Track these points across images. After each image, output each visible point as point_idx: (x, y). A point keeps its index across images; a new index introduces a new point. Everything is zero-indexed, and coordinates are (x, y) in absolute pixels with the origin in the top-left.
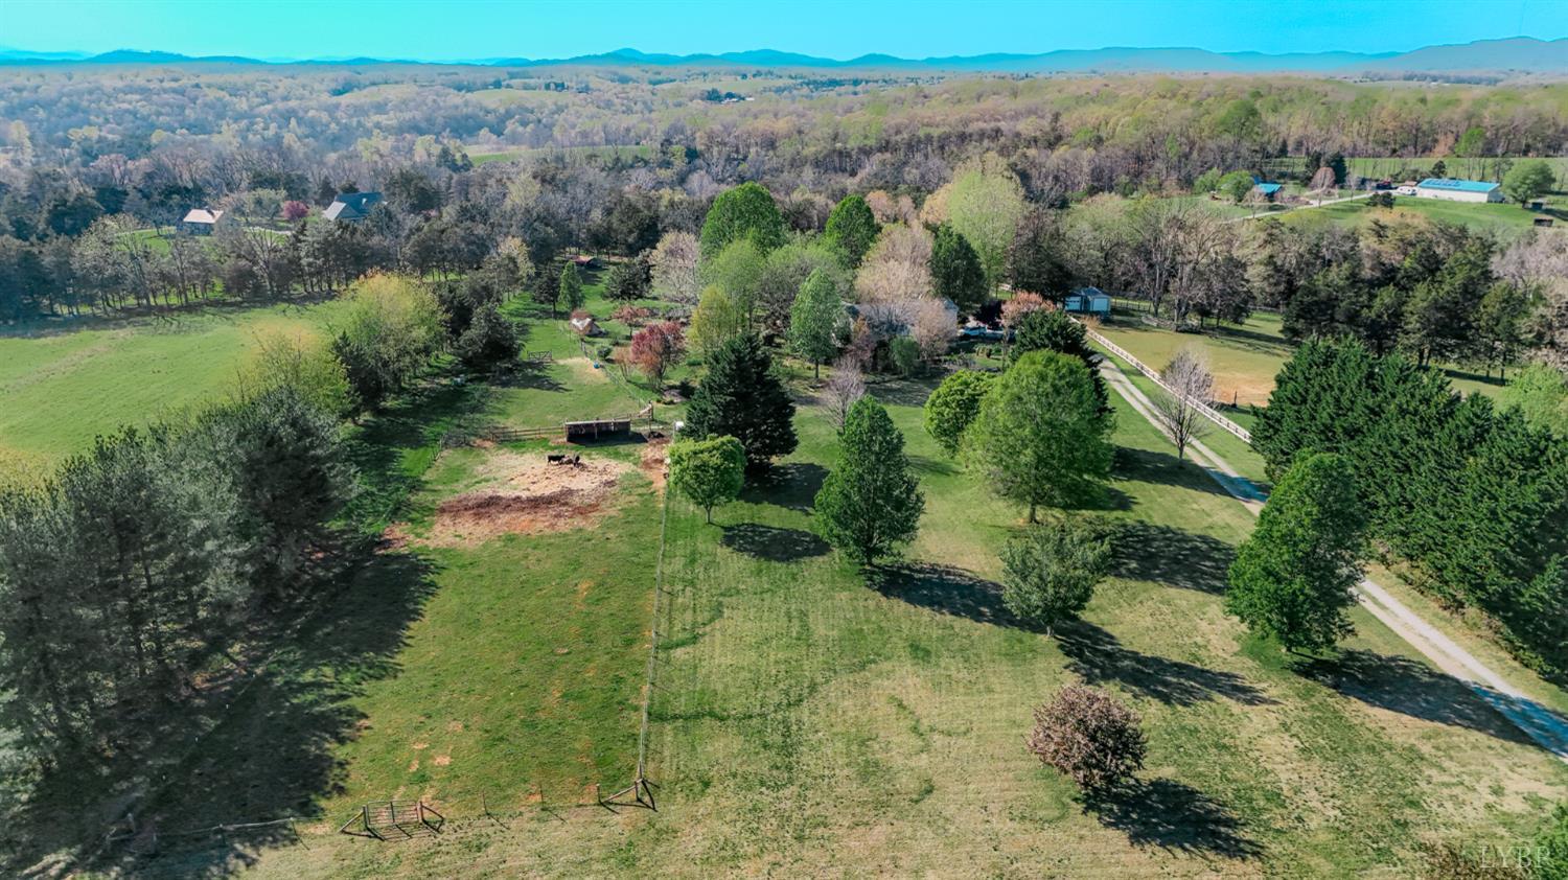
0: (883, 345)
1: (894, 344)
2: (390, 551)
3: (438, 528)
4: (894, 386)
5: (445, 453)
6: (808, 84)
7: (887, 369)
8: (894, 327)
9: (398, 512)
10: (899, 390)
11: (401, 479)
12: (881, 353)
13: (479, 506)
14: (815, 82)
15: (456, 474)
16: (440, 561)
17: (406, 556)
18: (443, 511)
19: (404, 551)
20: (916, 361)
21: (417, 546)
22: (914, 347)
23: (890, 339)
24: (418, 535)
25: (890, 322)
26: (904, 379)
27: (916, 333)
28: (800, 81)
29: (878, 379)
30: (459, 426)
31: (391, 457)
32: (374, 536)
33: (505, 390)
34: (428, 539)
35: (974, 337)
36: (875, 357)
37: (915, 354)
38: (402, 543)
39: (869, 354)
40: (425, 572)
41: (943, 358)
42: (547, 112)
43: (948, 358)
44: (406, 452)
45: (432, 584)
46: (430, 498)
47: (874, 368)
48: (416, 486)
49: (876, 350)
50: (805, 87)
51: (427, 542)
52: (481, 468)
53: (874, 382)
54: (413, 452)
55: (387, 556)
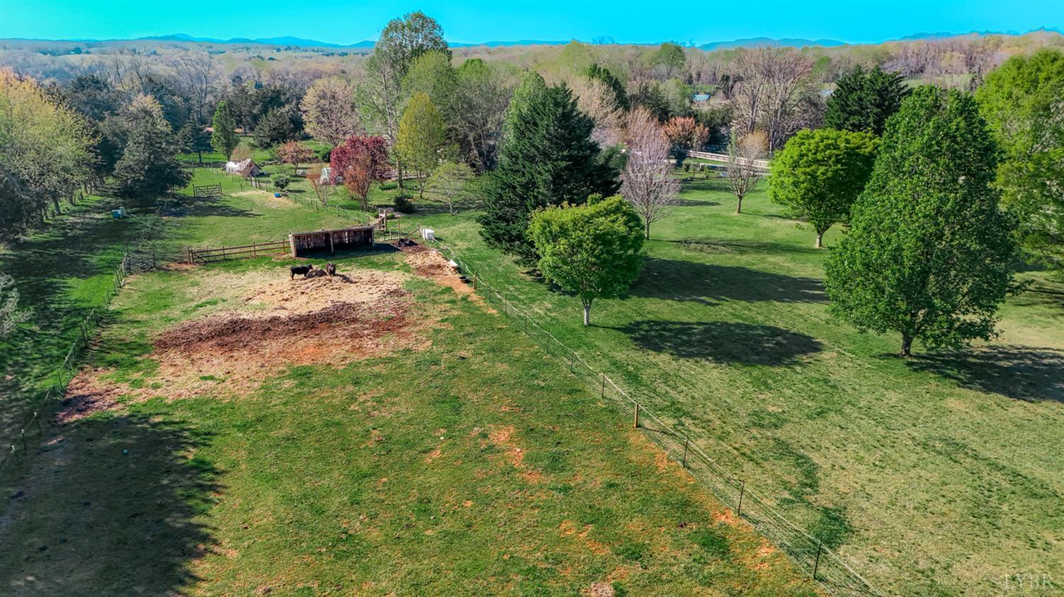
2: (91, 414)
3: (166, 372)
5: (131, 279)
9: (84, 354)
11: (78, 312)
13: (221, 333)
15: (161, 301)
16: (196, 423)
17: (127, 420)
18: (163, 345)
19: (118, 411)
21: (141, 400)
24: (136, 384)
30: (138, 252)
31: (52, 289)
32: (53, 392)
34: (156, 387)
38: (109, 400)
40: (178, 445)
44: (72, 281)
45: (201, 466)
46: (135, 331)
48: (104, 318)
51: (159, 393)
52: (195, 290)
54: (82, 281)
55: (89, 423)
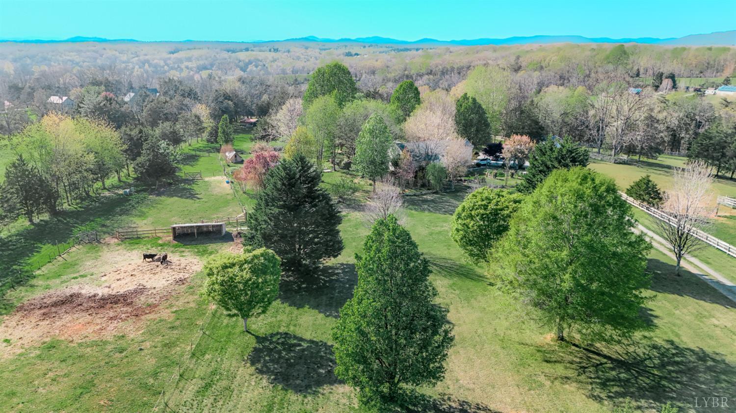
0: (422, 169)
1: (429, 168)
4: (429, 197)
6: (394, 50)
7: (423, 186)
8: (430, 157)
10: (433, 201)
12: (420, 174)
14: (398, 49)
20: (445, 181)
22: (442, 170)
23: (427, 164)
25: (427, 154)
26: (436, 193)
27: (445, 161)
28: (391, 49)
29: (418, 193)
33: (157, 198)
35: (484, 165)
36: (416, 177)
37: (444, 175)
39: (412, 175)
41: (463, 179)
42: (268, 61)
43: (467, 178)
47: (415, 184)
49: (416, 172)
50: (393, 52)
53: (415, 195)
